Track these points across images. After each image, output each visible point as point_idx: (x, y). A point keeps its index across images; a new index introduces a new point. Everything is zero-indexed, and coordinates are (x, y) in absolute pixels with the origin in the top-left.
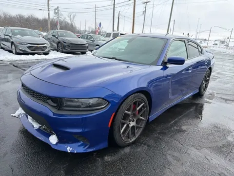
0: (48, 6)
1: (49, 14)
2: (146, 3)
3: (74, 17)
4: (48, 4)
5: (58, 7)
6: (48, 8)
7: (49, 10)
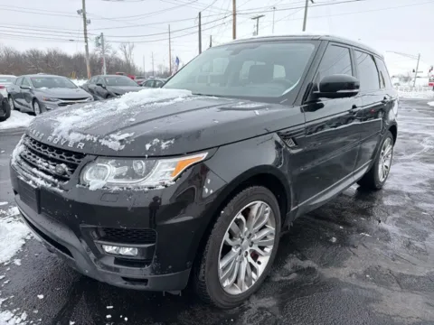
0: (85, 34)
1: (87, 47)
2: (258, 18)
3: (131, 49)
4: (85, 30)
5: (102, 34)
6: (86, 38)
7: (86, 41)
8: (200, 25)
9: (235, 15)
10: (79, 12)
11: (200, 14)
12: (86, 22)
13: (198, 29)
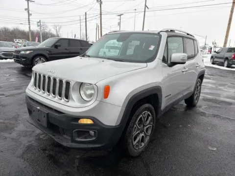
0: (29, 21)
1: (30, 27)
2: (120, 15)
3: (60, 29)
4: (29, 19)
5: (40, 21)
6: (29, 23)
7: (29, 25)
8: (86, 19)
9: (101, 14)
10: (26, 10)
11: (86, 13)
12: (29, 15)
13: (85, 20)
